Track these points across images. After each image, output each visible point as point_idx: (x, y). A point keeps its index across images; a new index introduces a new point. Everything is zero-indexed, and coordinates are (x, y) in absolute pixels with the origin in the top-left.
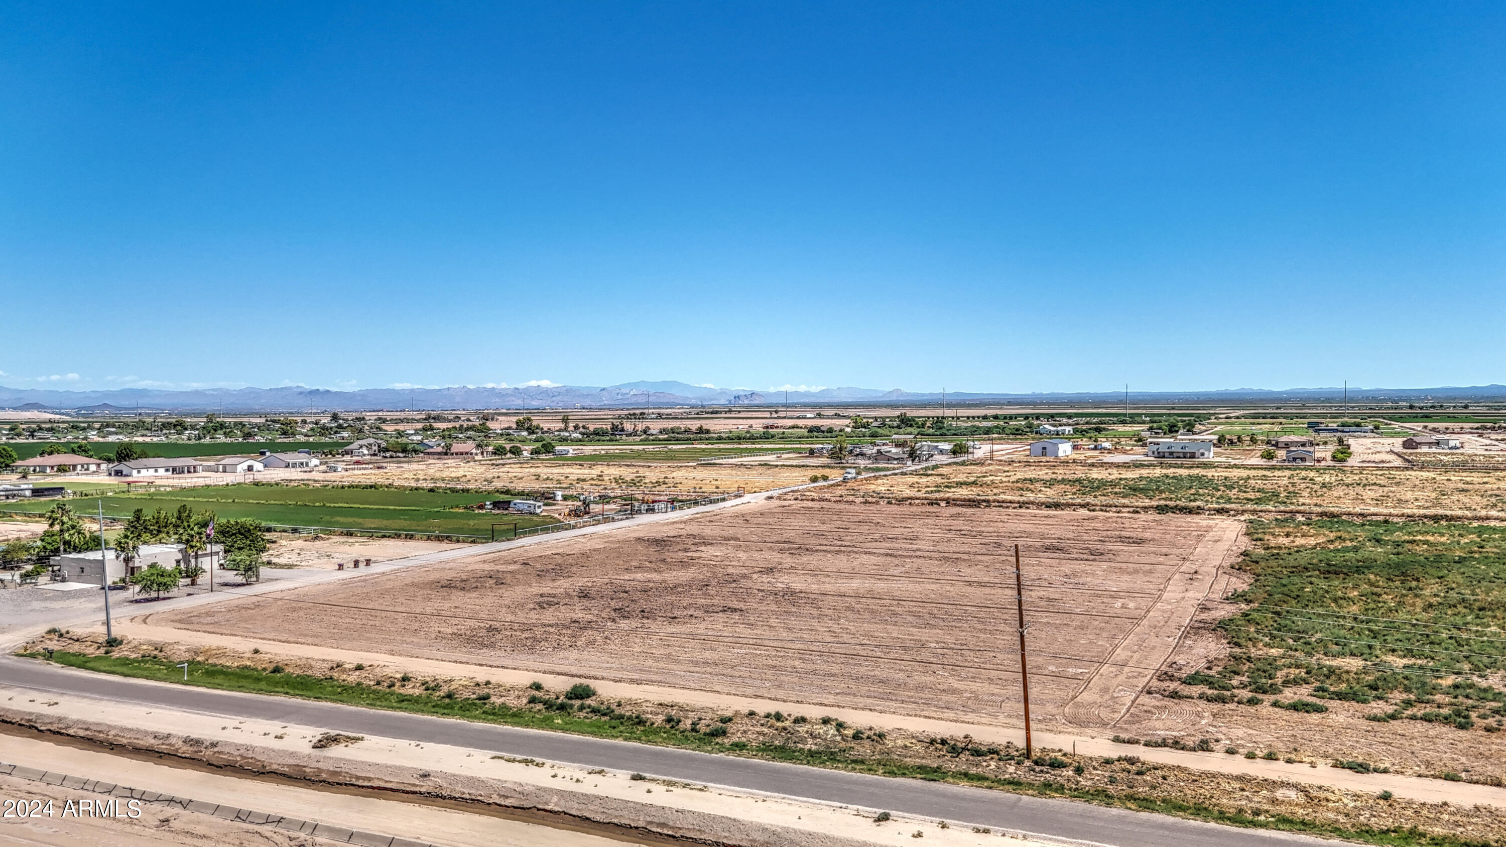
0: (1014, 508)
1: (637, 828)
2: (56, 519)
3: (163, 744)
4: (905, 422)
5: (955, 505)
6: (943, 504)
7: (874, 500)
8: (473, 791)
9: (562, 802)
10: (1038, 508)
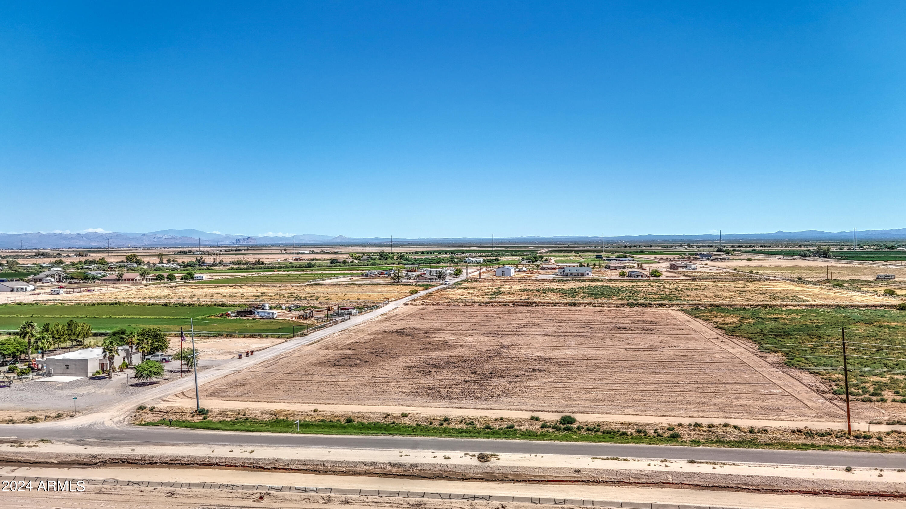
0: (552, 306)
1: (732, 487)
2: (27, 333)
3: (375, 468)
4: (383, 256)
5: (518, 305)
6: (511, 305)
7: (470, 304)
8: (615, 477)
9: (674, 478)
10: (565, 306)
